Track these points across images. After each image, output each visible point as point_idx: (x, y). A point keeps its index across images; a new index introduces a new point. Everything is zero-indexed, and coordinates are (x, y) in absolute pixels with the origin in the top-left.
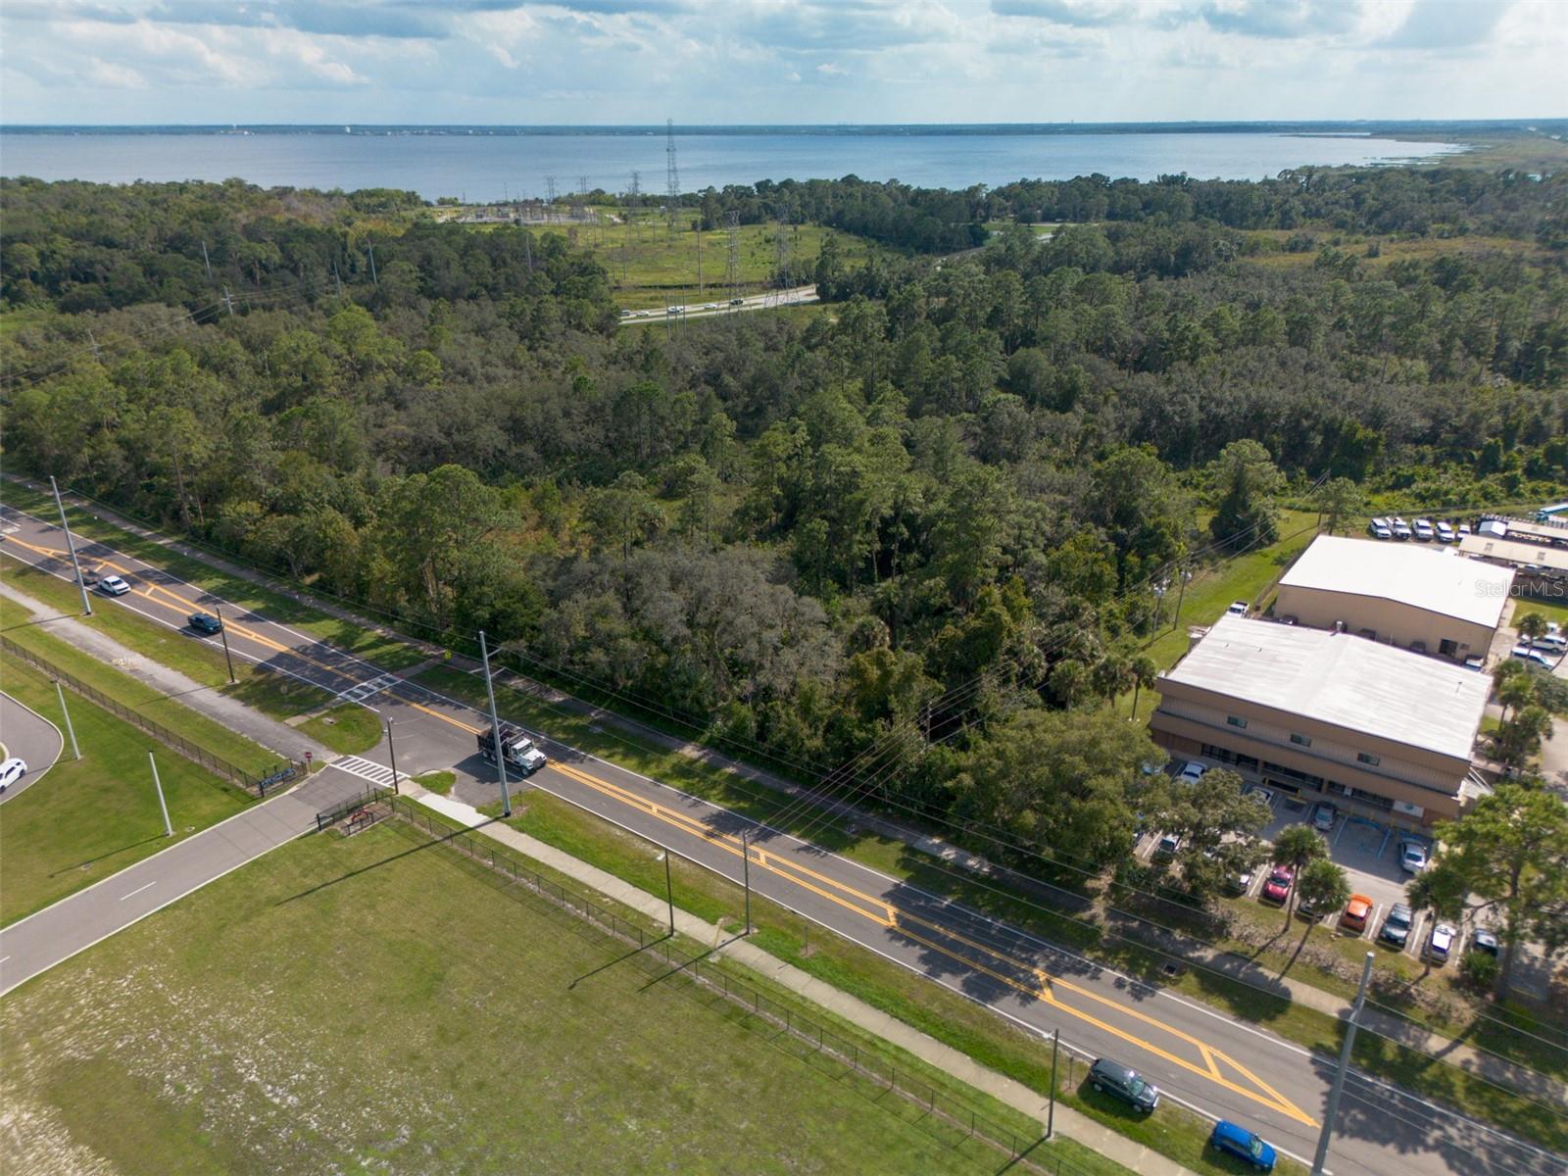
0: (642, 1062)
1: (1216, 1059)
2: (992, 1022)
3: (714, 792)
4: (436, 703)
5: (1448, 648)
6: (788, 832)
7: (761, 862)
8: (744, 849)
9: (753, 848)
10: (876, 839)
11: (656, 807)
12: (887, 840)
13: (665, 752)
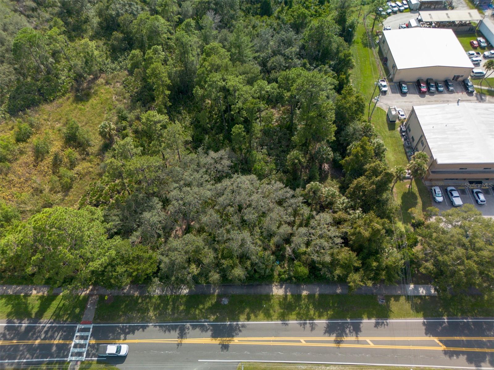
3: (312, 312)
4: (128, 333)
5: (456, 78)
6: (362, 318)
7: (372, 345)
8: (358, 342)
9: (360, 339)
10: (393, 299)
11: (302, 339)
12: (397, 298)
13: (268, 297)
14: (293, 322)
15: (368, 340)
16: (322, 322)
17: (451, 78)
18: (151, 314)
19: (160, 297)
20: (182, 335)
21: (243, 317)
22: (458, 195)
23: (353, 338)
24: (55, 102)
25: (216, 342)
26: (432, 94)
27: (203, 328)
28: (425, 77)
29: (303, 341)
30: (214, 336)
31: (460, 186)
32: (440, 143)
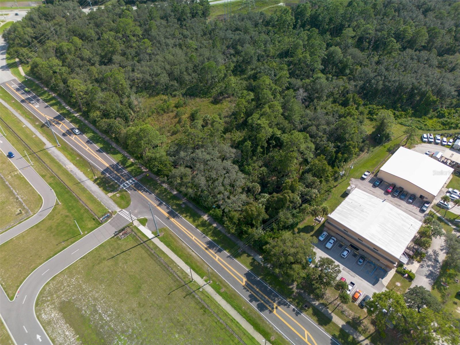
0: (181, 318)
1: (308, 335)
2: (260, 317)
3: (210, 233)
4: (145, 191)
6: (225, 250)
7: (217, 260)
8: (213, 255)
9: (216, 255)
10: (246, 255)
11: (194, 237)
12: (249, 256)
13: (200, 217)
14: (199, 231)
15: (217, 257)
16: (209, 239)
18: (157, 191)
19: (165, 188)
20: (160, 205)
21: (184, 215)
22: (332, 243)
23: (213, 253)
25: (167, 215)
27: (168, 208)
30: (168, 213)
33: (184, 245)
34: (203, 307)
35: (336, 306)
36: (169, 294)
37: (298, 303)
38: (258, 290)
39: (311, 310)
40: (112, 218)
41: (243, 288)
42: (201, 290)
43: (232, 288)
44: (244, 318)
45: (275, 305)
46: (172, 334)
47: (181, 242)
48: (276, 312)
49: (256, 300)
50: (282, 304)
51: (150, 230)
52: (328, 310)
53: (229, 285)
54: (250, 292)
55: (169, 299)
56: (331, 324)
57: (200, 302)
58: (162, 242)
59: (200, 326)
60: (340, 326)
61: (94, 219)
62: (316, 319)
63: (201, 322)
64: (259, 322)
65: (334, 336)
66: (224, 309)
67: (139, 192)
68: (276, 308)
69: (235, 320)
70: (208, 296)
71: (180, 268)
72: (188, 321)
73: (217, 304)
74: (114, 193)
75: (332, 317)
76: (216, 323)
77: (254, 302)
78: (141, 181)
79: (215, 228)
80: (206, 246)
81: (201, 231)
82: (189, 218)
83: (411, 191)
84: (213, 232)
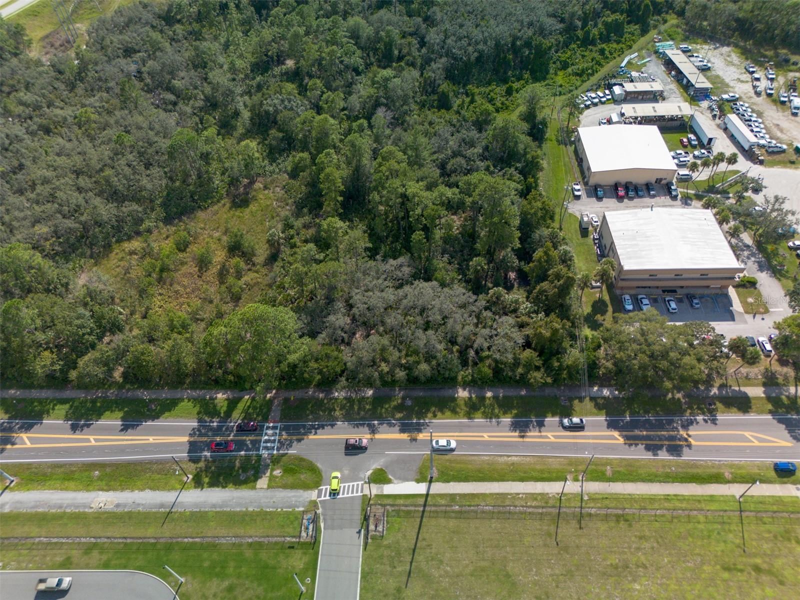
0: (614, 560)
1: (751, 436)
2: (688, 464)
3: (496, 411)
4: (318, 428)
5: (658, 181)
6: (546, 417)
7: (553, 439)
8: (541, 437)
9: (543, 434)
10: (577, 401)
11: (485, 435)
12: (581, 399)
13: (454, 399)
14: (479, 420)
15: (549, 435)
16: (507, 420)
17: (653, 181)
18: (337, 413)
19: (345, 398)
20: (373, 432)
21: (430, 415)
22: (648, 303)
23: (537, 434)
24: (210, 209)
25: (405, 436)
26: (631, 199)
27: (391, 425)
28: (623, 179)
29: (486, 436)
30: (402, 431)
31: (652, 295)
32: (629, 250)
33: (487, 458)
34: (618, 518)
35: (734, 377)
36: (557, 544)
37: (699, 408)
38: (645, 433)
39: (719, 405)
40: (321, 518)
41: (627, 446)
42: (586, 498)
43: (616, 459)
44: (673, 482)
45: (683, 433)
46: (629, 590)
47: (476, 458)
48: (696, 440)
49: (660, 447)
50: (688, 426)
51: (408, 480)
52: (733, 388)
53: (607, 459)
54: (642, 444)
55: (566, 549)
56: (753, 402)
57: (606, 515)
58: (448, 482)
59: (646, 545)
60: (763, 395)
61: (293, 547)
62: (735, 409)
63: (641, 538)
64: (695, 471)
65: (770, 412)
66: (642, 495)
67: (311, 437)
68: (689, 436)
69: (668, 495)
70: (605, 496)
71: (523, 494)
72: (625, 553)
73: (626, 497)
74: (268, 474)
75: (745, 393)
76: (656, 521)
77: (659, 452)
78: (284, 417)
79: (495, 397)
80: (517, 434)
81: (482, 418)
82: (443, 413)
83: (641, 180)
84: (501, 406)
